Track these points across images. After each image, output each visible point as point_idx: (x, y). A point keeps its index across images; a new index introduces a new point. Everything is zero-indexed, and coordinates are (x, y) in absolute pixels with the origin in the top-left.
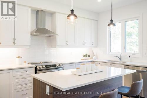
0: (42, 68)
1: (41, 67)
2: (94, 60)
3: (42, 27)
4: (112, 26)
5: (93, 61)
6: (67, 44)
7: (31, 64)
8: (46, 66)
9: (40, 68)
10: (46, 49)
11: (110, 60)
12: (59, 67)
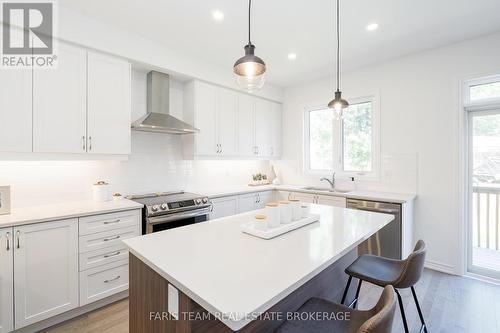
0: (160, 210)
1: (157, 206)
2: (277, 187)
3: (162, 112)
4: (338, 106)
5: (275, 190)
6: (219, 152)
7: (133, 199)
8: (169, 205)
9: (153, 210)
10: (170, 162)
11: (311, 186)
12: (201, 205)
